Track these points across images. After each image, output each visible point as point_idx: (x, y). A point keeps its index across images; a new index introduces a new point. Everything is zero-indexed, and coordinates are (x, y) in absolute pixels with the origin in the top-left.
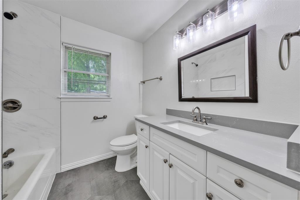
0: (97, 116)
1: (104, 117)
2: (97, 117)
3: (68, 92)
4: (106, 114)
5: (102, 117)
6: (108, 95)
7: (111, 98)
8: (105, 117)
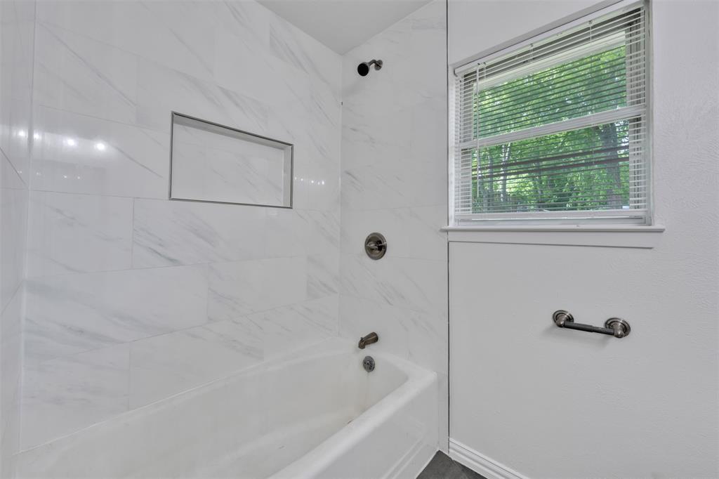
0: (570, 310)
1: (610, 324)
2: (570, 319)
3: (475, 210)
4: (623, 315)
5: (600, 325)
6: (640, 212)
7: (661, 231)
8: (615, 329)
